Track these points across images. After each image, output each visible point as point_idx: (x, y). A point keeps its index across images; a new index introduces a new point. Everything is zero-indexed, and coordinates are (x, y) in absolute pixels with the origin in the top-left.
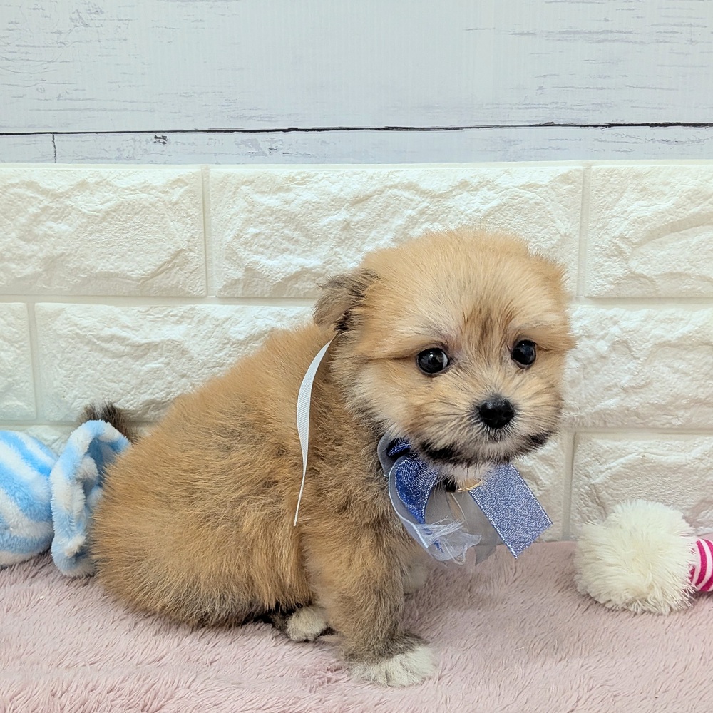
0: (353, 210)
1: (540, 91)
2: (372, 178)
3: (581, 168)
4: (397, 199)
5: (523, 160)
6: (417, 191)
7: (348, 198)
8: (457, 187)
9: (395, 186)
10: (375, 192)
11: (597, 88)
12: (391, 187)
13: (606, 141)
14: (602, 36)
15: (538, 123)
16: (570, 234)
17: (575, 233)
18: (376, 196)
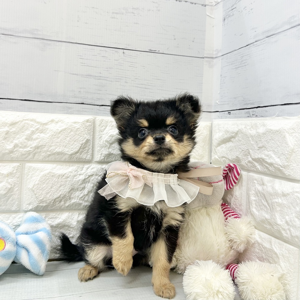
0: (11, 127)
1: (79, 93)
2: (18, 116)
3: (93, 118)
4: (28, 124)
5: (74, 114)
6: (35, 122)
7: (9, 123)
8: (50, 121)
9: (27, 120)
10: (19, 121)
11: (98, 94)
12: (26, 120)
13: (101, 110)
14: (99, 78)
15: (79, 103)
16: (89, 139)
17: (91, 139)
18: (20, 123)
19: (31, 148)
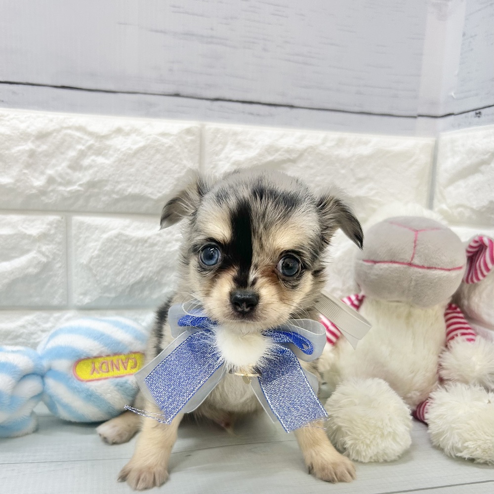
0: (38, 143)
1: (170, 72)
2: (52, 121)
3: (199, 126)
4: (71, 138)
6: (86, 132)
7: (33, 133)
8: (115, 132)
9: (69, 128)
10: (53, 131)
12: (66, 128)
13: (214, 110)
18: (55, 134)
19: (81, 185)
